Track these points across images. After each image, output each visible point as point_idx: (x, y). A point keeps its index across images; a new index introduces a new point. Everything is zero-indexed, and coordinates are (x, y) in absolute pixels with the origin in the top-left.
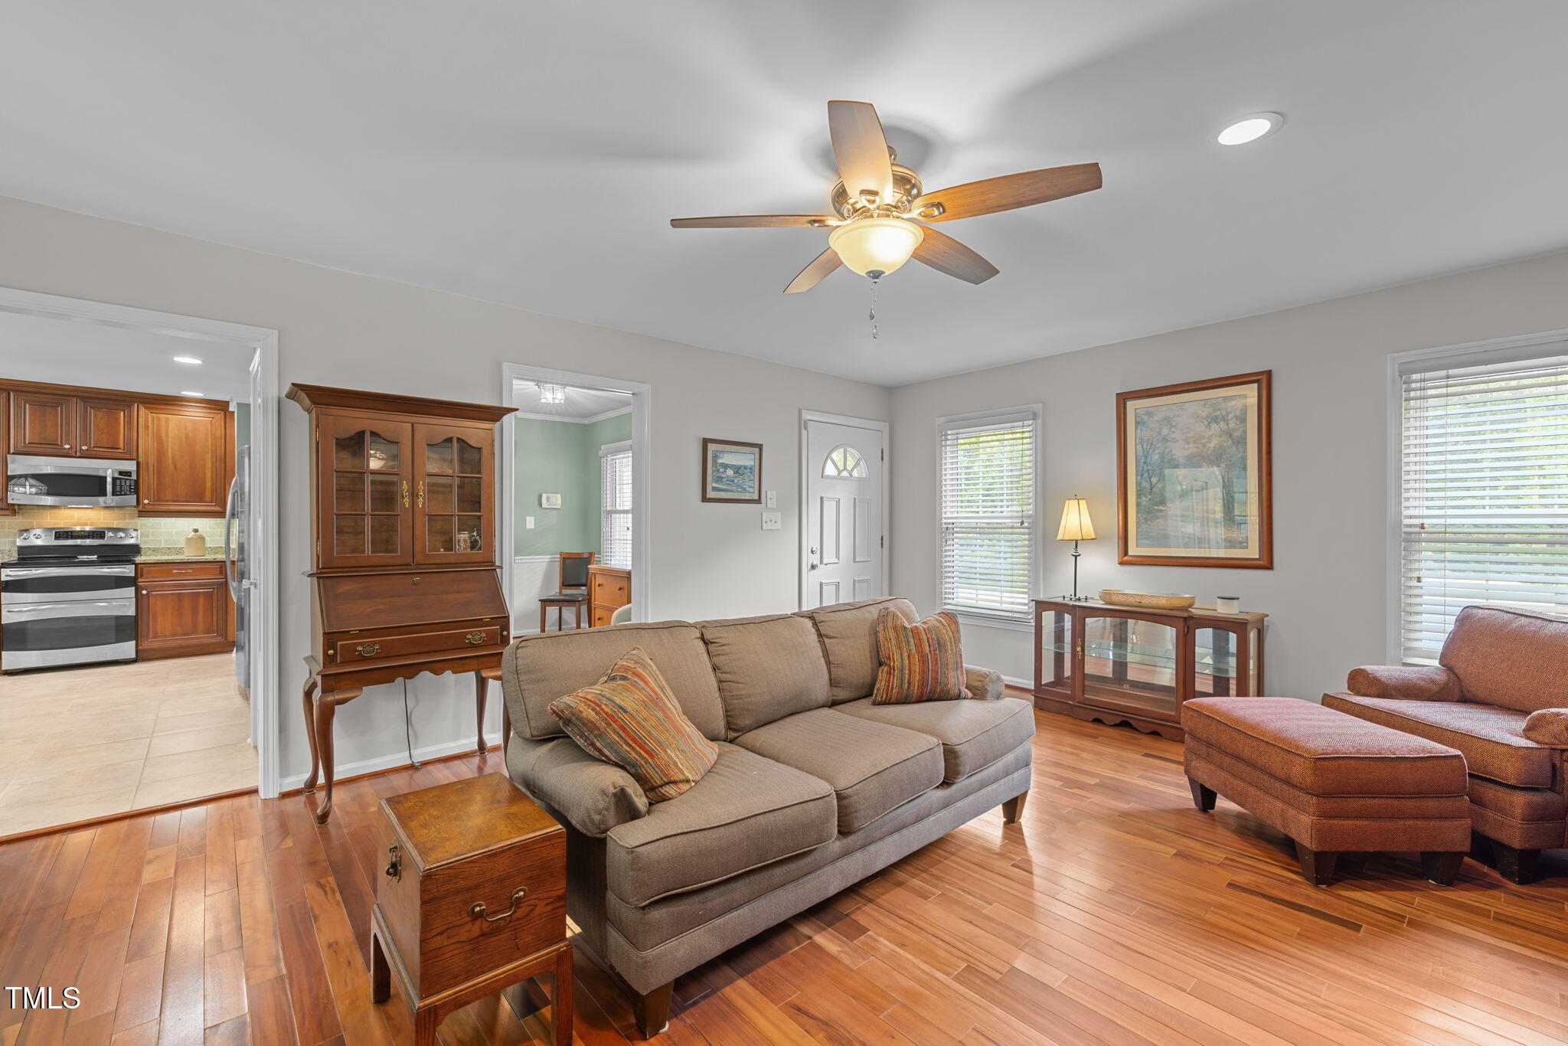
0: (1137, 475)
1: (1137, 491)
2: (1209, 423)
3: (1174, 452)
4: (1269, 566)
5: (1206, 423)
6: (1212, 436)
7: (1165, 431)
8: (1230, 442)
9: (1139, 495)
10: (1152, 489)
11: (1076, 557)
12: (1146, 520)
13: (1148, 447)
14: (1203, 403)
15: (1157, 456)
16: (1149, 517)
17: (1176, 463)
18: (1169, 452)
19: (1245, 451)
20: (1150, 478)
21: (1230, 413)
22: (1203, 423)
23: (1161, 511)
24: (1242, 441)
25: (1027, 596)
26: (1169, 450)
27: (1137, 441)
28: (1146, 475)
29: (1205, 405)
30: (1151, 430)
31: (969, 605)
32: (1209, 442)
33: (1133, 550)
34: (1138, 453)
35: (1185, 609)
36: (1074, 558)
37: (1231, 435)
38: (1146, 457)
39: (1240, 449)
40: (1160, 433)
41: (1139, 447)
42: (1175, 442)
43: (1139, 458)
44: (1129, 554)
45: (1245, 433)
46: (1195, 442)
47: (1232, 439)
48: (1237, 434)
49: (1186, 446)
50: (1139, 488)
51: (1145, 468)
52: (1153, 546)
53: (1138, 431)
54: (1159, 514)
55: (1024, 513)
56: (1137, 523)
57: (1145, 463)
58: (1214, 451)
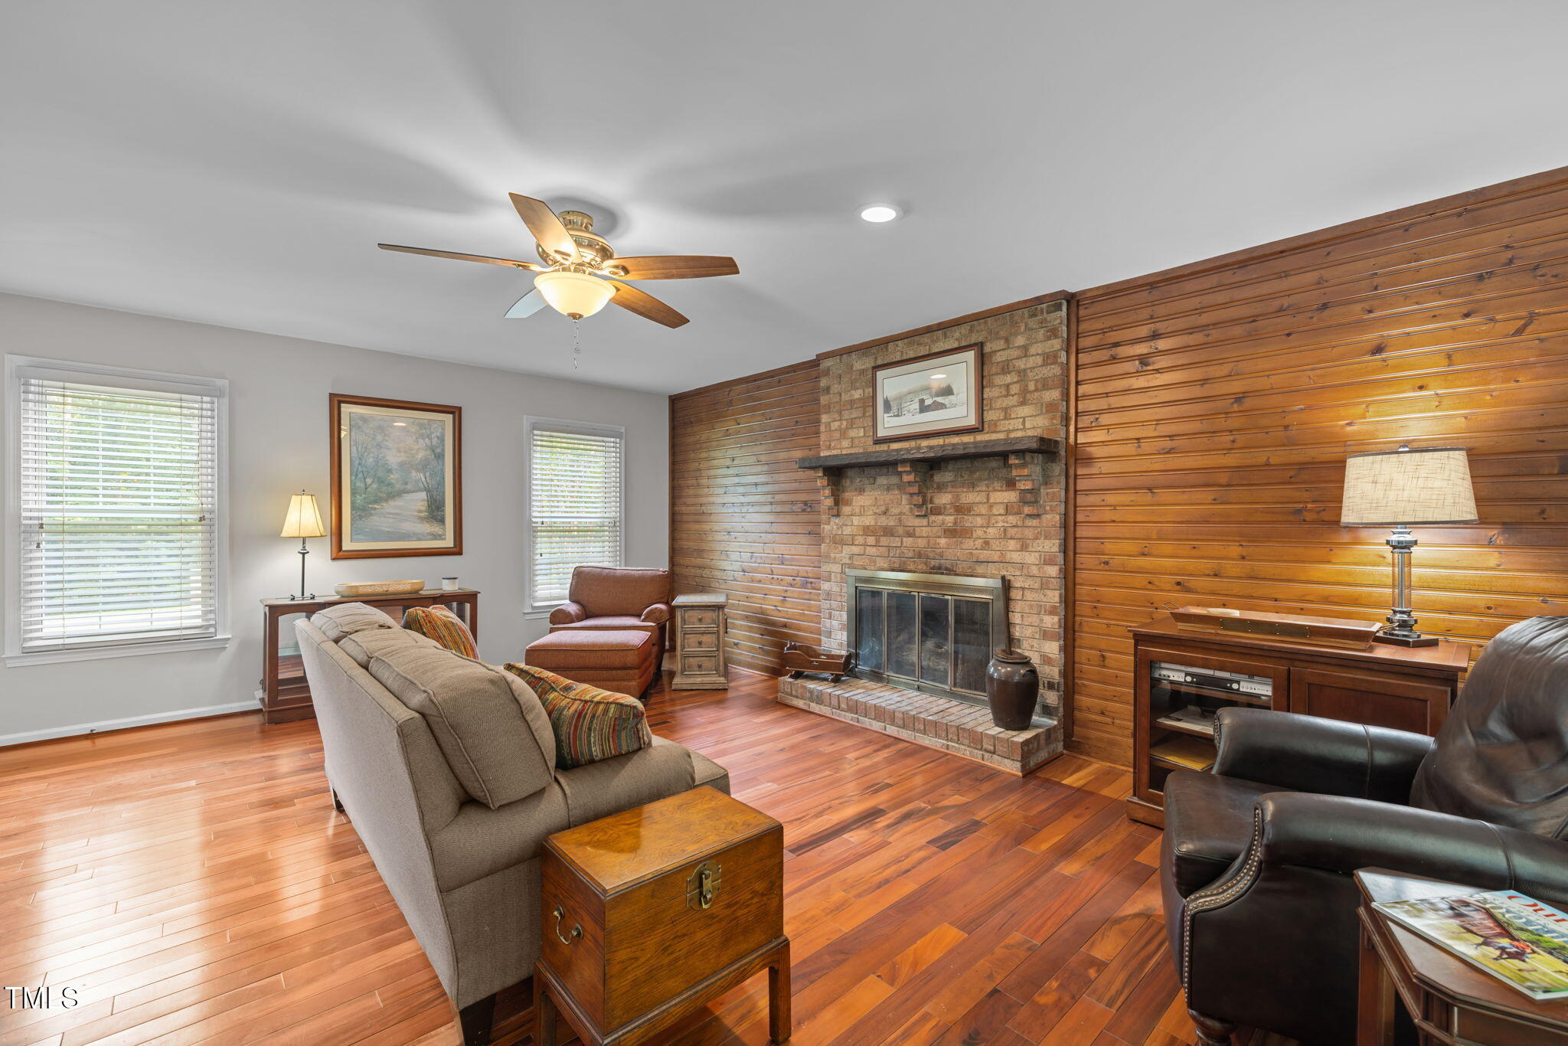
0: (351, 475)
1: (352, 489)
2: (417, 438)
3: (388, 458)
4: (460, 553)
5: (415, 438)
6: (419, 449)
7: (379, 438)
8: (433, 456)
9: (354, 493)
10: (366, 488)
11: (304, 554)
12: (361, 517)
13: (363, 450)
14: (412, 420)
15: (371, 460)
16: (363, 514)
17: (390, 467)
18: (383, 457)
19: (443, 465)
20: (365, 479)
21: (433, 433)
22: (412, 436)
23: (375, 509)
24: (440, 457)
25: (200, 606)
26: (382, 455)
27: (352, 443)
28: (360, 475)
29: (413, 423)
30: (366, 434)
31: (78, 633)
32: (417, 454)
33: (347, 545)
34: (352, 455)
35: (416, 592)
36: (301, 555)
37: (433, 451)
38: (360, 459)
39: (440, 462)
40: (374, 439)
41: (354, 449)
42: (388, 449)
43: (354, 459)
44: (343, 549)
45: (443, 450)
46: (405, 452)
47: (435, 454)
48: (438, 450)
49: (398, 455)
50: (353, 487)
51: (360, 469)
52: (368, 541)
53: (353, 434)
54: (373, 512)
55: (204, 506)
56: (352, 520)
57: (360, 464)
58: (421, 461)
